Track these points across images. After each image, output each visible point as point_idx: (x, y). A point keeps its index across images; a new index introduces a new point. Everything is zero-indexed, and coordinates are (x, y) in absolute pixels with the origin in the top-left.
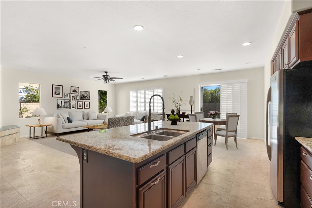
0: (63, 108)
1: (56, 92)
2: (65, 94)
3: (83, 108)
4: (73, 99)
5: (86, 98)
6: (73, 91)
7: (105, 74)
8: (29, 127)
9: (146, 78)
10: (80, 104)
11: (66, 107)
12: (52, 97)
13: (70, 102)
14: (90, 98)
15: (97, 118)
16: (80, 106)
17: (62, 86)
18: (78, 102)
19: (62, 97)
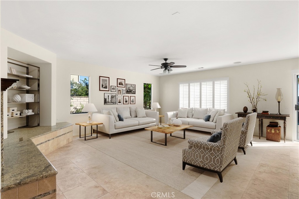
0: (110, 104)
1: (103, 85)
2: (112, 87)
3: (128, 104)
4: (120, 93)
5: (131, 92)
6: (119, 84)
7: (164, 62)
8: (79, 125)
9: (207, 66)
10: (126, 99)
11: (113, 102)
12: (100, 90)
13: (117, 97)
14: (135, 92)
15: (146, 116)
16: (126, 102)
17: (109, 78)
18: (124, 97)
19: (109, 91)
